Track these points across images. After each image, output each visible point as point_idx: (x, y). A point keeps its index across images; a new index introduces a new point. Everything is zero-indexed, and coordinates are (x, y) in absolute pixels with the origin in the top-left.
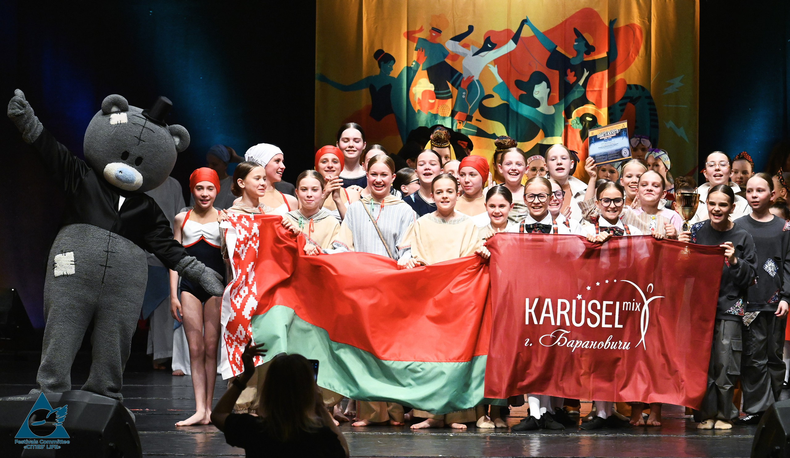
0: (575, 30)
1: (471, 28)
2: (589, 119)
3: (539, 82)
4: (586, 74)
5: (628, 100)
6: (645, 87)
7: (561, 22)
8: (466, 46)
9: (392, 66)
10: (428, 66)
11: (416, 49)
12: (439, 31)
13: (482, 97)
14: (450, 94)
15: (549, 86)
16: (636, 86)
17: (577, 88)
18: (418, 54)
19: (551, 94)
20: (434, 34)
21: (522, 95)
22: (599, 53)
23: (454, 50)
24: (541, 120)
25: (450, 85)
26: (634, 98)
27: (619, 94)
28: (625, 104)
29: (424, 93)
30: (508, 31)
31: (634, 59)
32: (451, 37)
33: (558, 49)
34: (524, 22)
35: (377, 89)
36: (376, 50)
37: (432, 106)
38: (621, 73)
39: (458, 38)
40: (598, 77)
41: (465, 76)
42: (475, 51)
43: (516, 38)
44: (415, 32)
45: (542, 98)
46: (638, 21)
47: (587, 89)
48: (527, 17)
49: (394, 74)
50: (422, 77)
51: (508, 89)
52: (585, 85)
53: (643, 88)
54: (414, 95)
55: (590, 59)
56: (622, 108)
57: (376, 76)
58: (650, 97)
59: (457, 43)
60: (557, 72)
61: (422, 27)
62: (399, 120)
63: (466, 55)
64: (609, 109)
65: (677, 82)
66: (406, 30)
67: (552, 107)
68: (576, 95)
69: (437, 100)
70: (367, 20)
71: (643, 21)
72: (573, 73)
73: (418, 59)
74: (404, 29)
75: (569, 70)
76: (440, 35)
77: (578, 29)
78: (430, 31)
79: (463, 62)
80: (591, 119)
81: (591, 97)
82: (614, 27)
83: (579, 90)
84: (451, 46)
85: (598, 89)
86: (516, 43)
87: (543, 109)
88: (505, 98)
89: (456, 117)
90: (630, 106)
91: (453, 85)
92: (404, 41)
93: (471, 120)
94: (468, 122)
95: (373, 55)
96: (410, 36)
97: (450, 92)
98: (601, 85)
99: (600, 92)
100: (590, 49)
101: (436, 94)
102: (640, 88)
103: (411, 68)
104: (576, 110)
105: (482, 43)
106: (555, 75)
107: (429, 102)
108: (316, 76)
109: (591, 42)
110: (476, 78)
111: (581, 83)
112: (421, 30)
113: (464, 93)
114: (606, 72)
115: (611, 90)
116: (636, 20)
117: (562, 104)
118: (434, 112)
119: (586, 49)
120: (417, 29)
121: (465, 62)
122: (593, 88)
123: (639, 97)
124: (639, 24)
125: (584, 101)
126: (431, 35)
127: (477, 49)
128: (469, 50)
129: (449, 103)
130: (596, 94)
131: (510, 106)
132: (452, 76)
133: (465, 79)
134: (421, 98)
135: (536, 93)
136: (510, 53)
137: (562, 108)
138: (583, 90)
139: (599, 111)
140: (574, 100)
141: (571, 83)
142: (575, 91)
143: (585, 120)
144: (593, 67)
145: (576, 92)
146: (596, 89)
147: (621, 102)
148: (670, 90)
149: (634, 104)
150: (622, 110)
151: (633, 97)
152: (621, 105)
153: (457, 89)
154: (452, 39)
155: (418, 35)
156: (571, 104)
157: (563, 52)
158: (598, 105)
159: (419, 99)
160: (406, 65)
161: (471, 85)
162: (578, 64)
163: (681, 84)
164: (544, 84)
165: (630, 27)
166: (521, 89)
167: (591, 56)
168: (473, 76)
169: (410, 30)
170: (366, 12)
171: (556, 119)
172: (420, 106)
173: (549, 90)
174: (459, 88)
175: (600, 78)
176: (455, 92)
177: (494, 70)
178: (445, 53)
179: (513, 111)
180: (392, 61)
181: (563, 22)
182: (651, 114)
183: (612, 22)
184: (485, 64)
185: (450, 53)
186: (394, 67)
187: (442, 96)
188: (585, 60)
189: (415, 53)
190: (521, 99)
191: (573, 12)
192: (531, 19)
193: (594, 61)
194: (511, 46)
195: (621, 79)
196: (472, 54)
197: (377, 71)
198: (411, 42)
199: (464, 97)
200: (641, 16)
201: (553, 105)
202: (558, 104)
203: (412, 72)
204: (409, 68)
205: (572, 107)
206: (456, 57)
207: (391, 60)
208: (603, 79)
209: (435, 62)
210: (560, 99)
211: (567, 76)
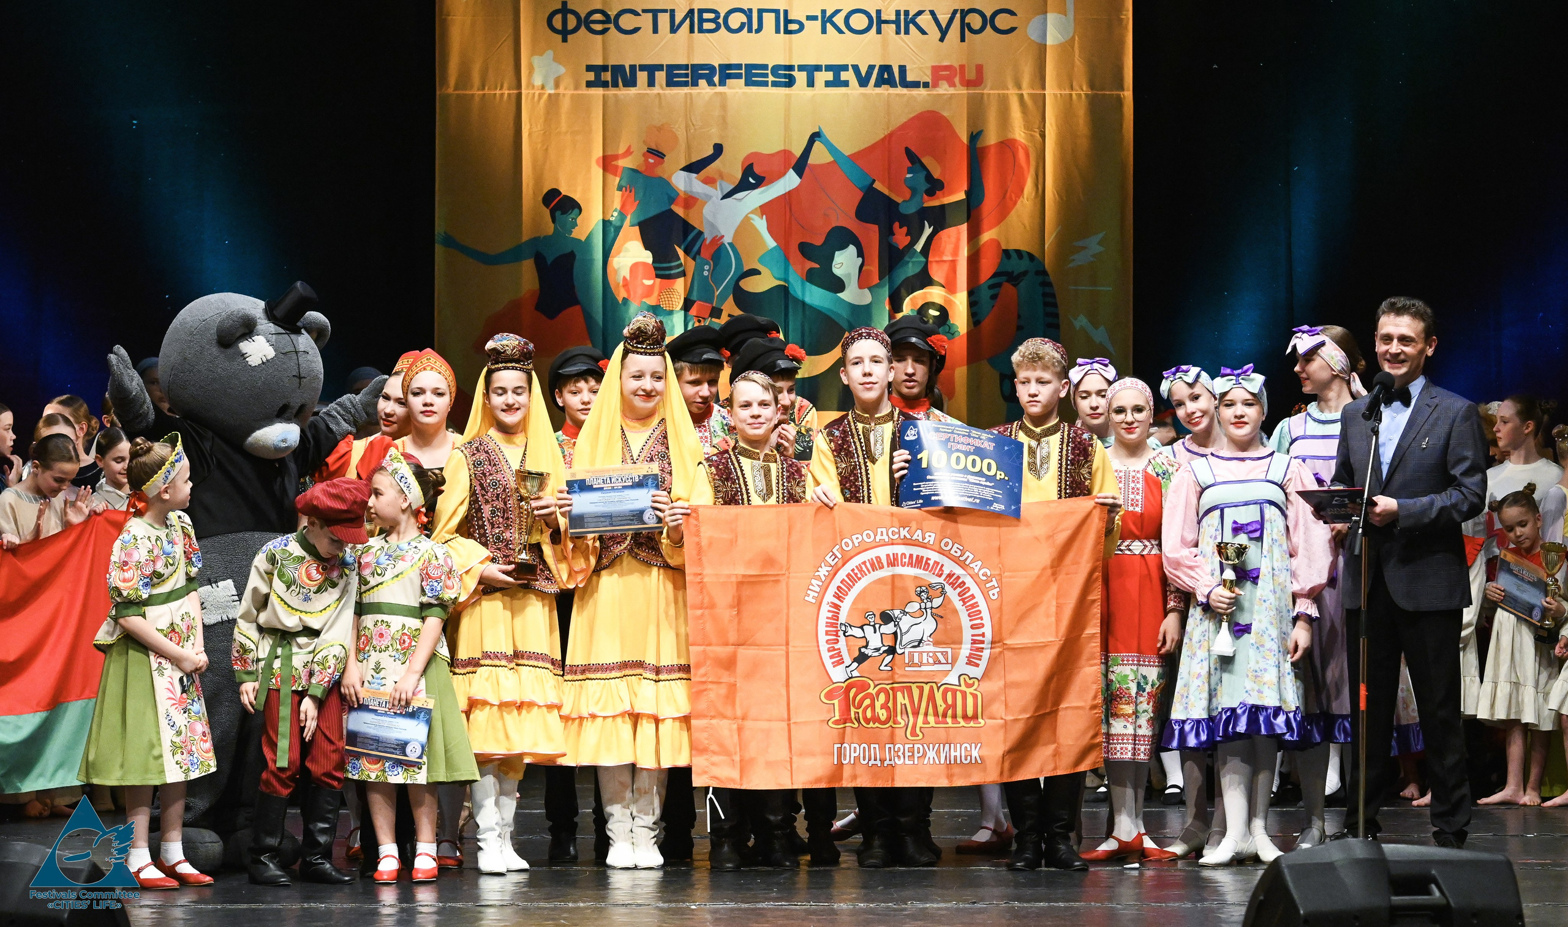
0: (908, 151)
1: (718, 149)
2: (933, 313)
3: (843, 247)
4: (928, 231)
5: (1004, 278)
6: (1036, 255)
7: (883, 136)
8: (709, 181)
9: (576, 219)
10: (642, 218)
11: (620, 188)
12: (658, 154)
13: (739, 273)
14: (681, 269)
15: (860, 254)
16: (1018, 252)
17: (911, 258)
18: (623, 196)
19: (864, 268)
20: (651, 161)
21: (811, 270)
22: (951, 193)
23: (688, 189)
24: (845, 313)
25: (681, 252)
26: (1015, 274)
27: (988, 267)
28: (999, 285)
29: (634, 267)
30: (786, 153)
31: (1015, 203)
32: (683, 164)
33: (878, 186)
34: (815, 137)
35: (549, 261)
36: (545, 191)
37: (649, 291)
38: (990, 228)
39: (694, 168)
40: (949, 237)
41: (708, 236)
42: (725, 192)
43: (800, 166)
44: (616, 157)
45: (849, 275)
46: (1023, 134)
47: (930, 259)
48: (819, 128)
49: (579, 233)
50: (631, 240)
51: (787, 257)
52: (925, 251)
53: (1031, 257)
54: (616, 272)
55: (935, 203)
56: (992, 292)
57: (545, 237)
58: (1044, 273)
59: (694, 175)
60: (875, 228)
61: (629, 147)
62: (588, 317)
63: (709, 197)
64: (971, 293)
65: (1094, 245)
66: (601, 154)
67: (866, 291)
68: (911, 269)
69: (658, 280)
70: (530, 135)
71: (1032, 136)
72: (905, 229)
73: (623, 206)
74: (598, 152)
75: (896, 225)
76: (662, 163)
77: (913, 149)
78: (644, 155)
79: (704, 211)
80: (937, 313)
81: (937, 273)
82: (979, 145)
83: (914, 260)
84: (681, 181)
85: (951, 259)
86: (800, 175)
87: (852, 294)
88: (782, 276)
89: (693, 311)
90: (1008, 288)
91: (687, 252)
92: (597, 172)
93: (719, 317)
94: (713, 319)
95: (540, 198)
96: (607, 163)
97: (680, 265)
98: (956, 252)
99: (953, 264)
100: (935, 186)
101: (656, 269)
102: (1026, 257)
103: (609, 221)
104: (911, 296)
105: (739, 175)
106: (871, 234)
107: (643, 284)
108: (436, 237)
109: (936, 174)
110: (727, 240)
111: (919, 247)
112: (628, 152)
113: (706, 267)
114: (965, 226)
115: (974, 260)
116: (1019, 134)
117: (885, 285)
118: (652, 301)
119: (927, 186)
120: (621, 151)
121: (707, 211)
122: (941, 256)
123: (1025, 273)
124: (1023, 141)
125: (924, 280)
126: (646, 161)
127: (730, 187)
128: (716, 189)
129: (680, 285)
130: (946, 267)
131: (791, 291)
132: (686, 236)
133: (708, 242)
134: (628, 277)
135: (838, 266)
136: (789, 194)
137: (885, 292)
138: (923, 259)
139: (951, 297)
140: (907, 279)
141: (901, 247)
142: (908, 262)
143: (926, 314)
144: (940, 218)
145: (910, 265)
146: (945, 258)
147: (992, 282)
148: (1080, 259)
149: (1015, 285)
150: (994, 297)
151: (1013, 272)
152: (991, 287)
153: (694, 259)
154: (684, 169)
155: (623, 163)
156: (901, 285)
157: (886, 192)
158: (950, 286)
159: (625, 278)
160: (601, 217)
161: (718, 252)
162: (913, 214)
163: (1101, 249)
164: (852, 249)
165: (1007, 146)
166: (809, 259)
167: (938, 198)
168: (723, 236)
169: (609, 153)
170: (528, 120)
171: (875, 312)
172: (628, 291)
173: (860, 260)
174: (698, 257)
175: (953, 240)
176: (690, 265)
177: (761, 224)
178: (672, 195)
179: (796, 300)
180: (576, 211)
181: (885, 137)
182: (1046, 304)
183: (974, 137)
184: (744, 215)
185: (682, 194)
186: (579, 220)
187: (667, 272)
188: (925, 205)
189: (618, 194)
190: (811, 277)
191: (904, 119)
192: (827, 133)
193: (942, 207)
194: (791, 181)
195: (992, 240)
196: (721, 196)
197: (549, 228)
198: (610, 177)
199: (706, 273)
200: (1028, 126)
201: (870, 289)
202: (877, 286)
203: (612, 230)
204: (606, 223)
205: (903, 291)
206: (690, 201)
207: (573, 209)
208: (958, 240)
209: (653, 212)
210: (881, 278)
211: (893, 234)
